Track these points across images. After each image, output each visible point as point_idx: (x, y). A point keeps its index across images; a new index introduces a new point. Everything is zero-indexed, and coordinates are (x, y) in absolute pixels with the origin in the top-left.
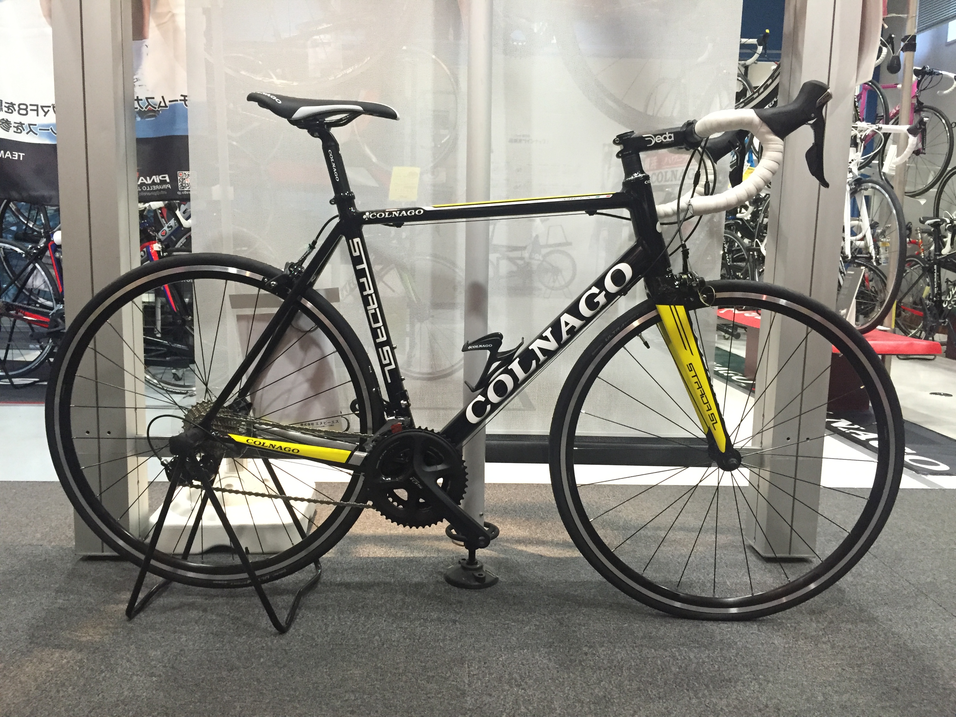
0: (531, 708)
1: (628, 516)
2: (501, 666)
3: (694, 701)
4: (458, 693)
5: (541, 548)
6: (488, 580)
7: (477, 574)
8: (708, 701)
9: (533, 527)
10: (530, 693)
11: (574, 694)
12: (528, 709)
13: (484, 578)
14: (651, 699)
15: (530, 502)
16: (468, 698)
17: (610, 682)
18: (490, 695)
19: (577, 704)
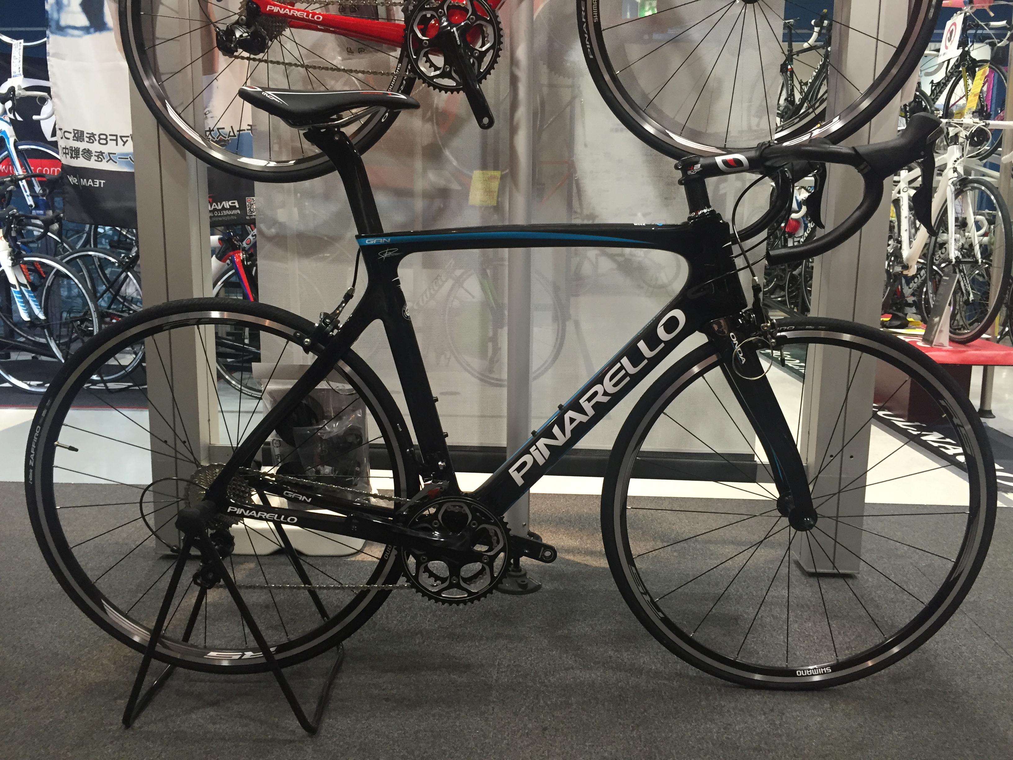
0: (549, 703)
1: (681, 528)
2: (529, 666)
3: (703, 703)
4: (486, 687)
5: (588, 558)
6: (530, 587)
7: (519, 581)
8: (717, 703)
9: (585, 538)
10: (551, 690)
11: (592, 692)
12: (546, 704)
13: (527, 584)
14: (663, 699)
15: (586, 513)
16: (494, 692)
17: (628, 683)
18: (514, 690)
19: (592, 701)
